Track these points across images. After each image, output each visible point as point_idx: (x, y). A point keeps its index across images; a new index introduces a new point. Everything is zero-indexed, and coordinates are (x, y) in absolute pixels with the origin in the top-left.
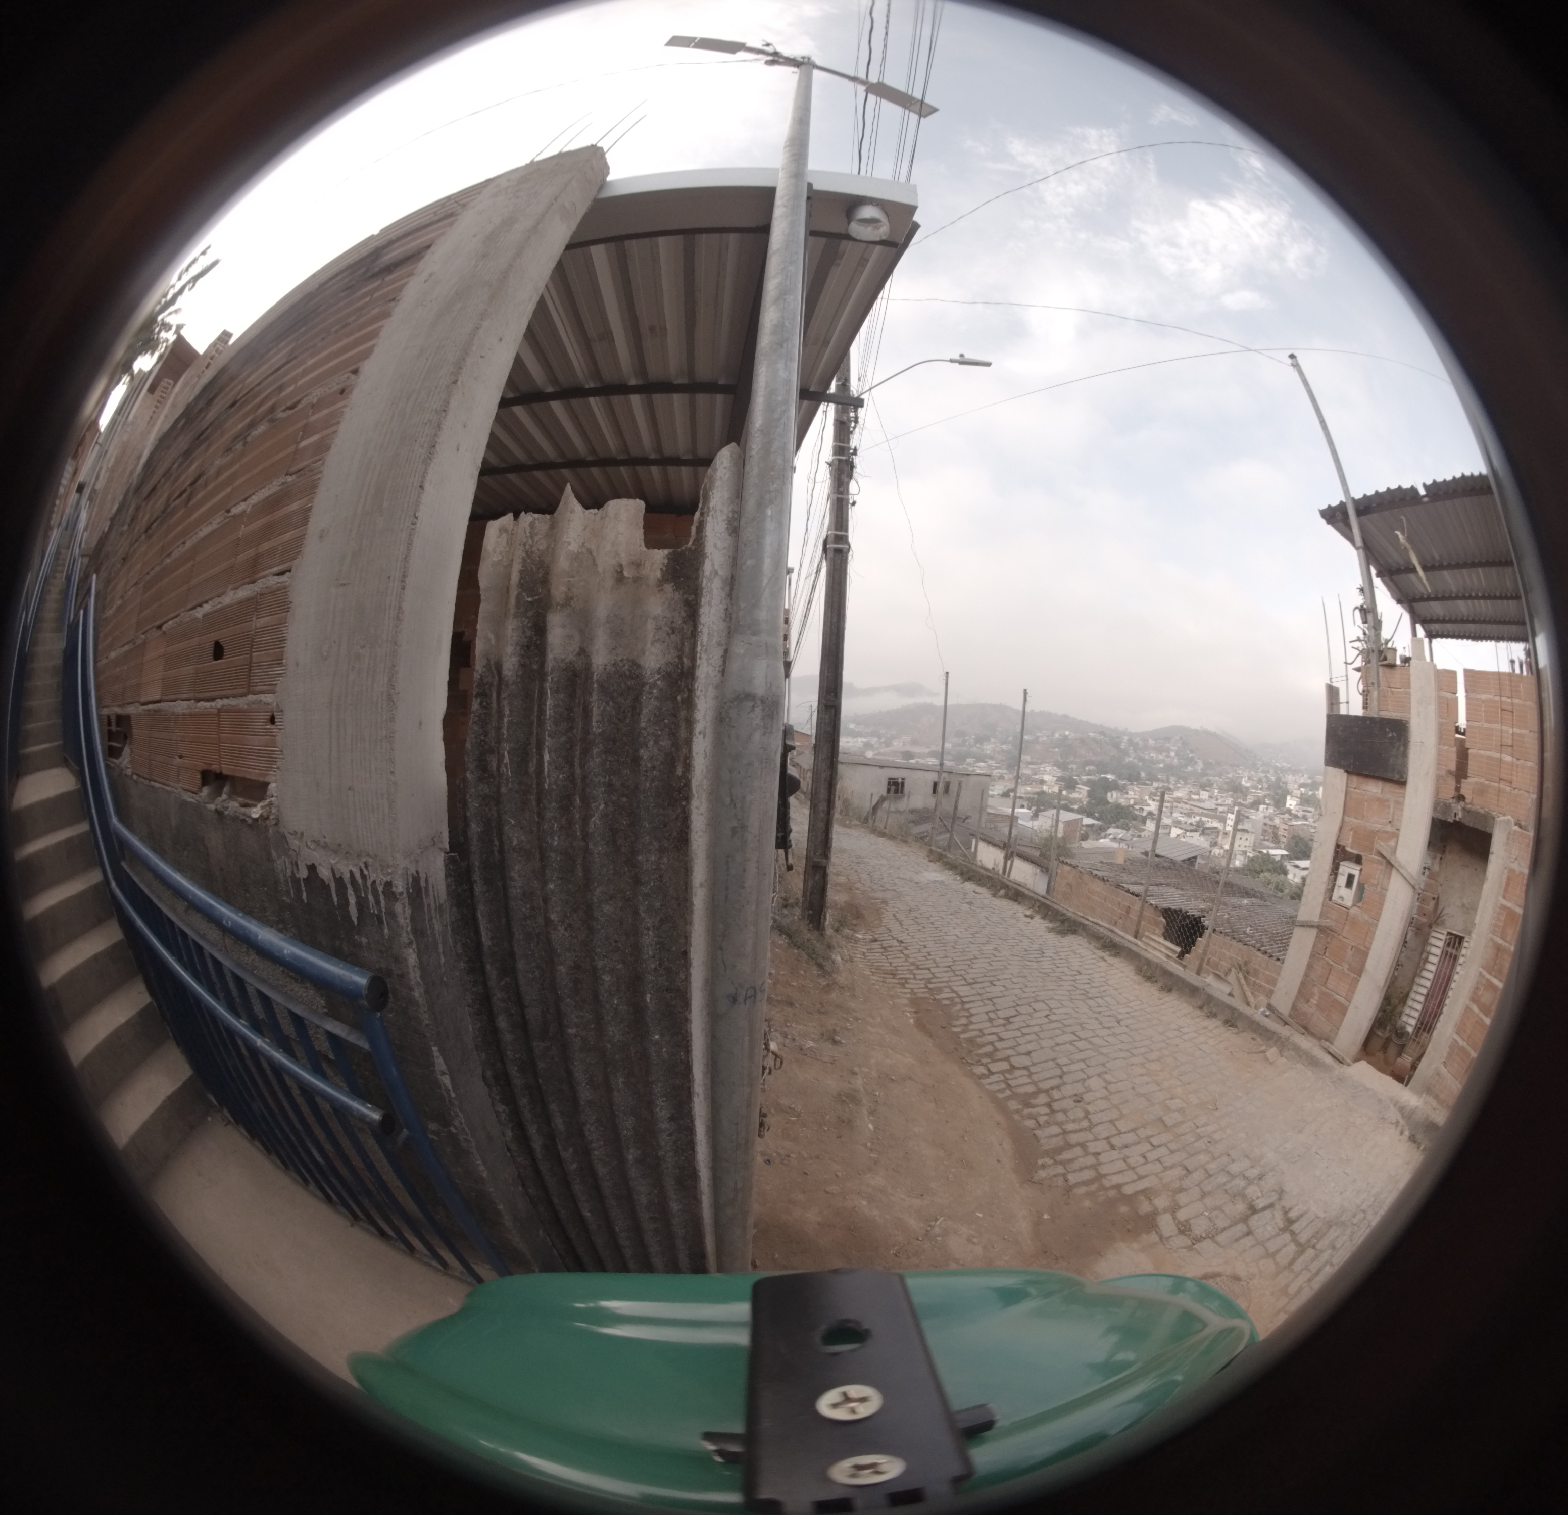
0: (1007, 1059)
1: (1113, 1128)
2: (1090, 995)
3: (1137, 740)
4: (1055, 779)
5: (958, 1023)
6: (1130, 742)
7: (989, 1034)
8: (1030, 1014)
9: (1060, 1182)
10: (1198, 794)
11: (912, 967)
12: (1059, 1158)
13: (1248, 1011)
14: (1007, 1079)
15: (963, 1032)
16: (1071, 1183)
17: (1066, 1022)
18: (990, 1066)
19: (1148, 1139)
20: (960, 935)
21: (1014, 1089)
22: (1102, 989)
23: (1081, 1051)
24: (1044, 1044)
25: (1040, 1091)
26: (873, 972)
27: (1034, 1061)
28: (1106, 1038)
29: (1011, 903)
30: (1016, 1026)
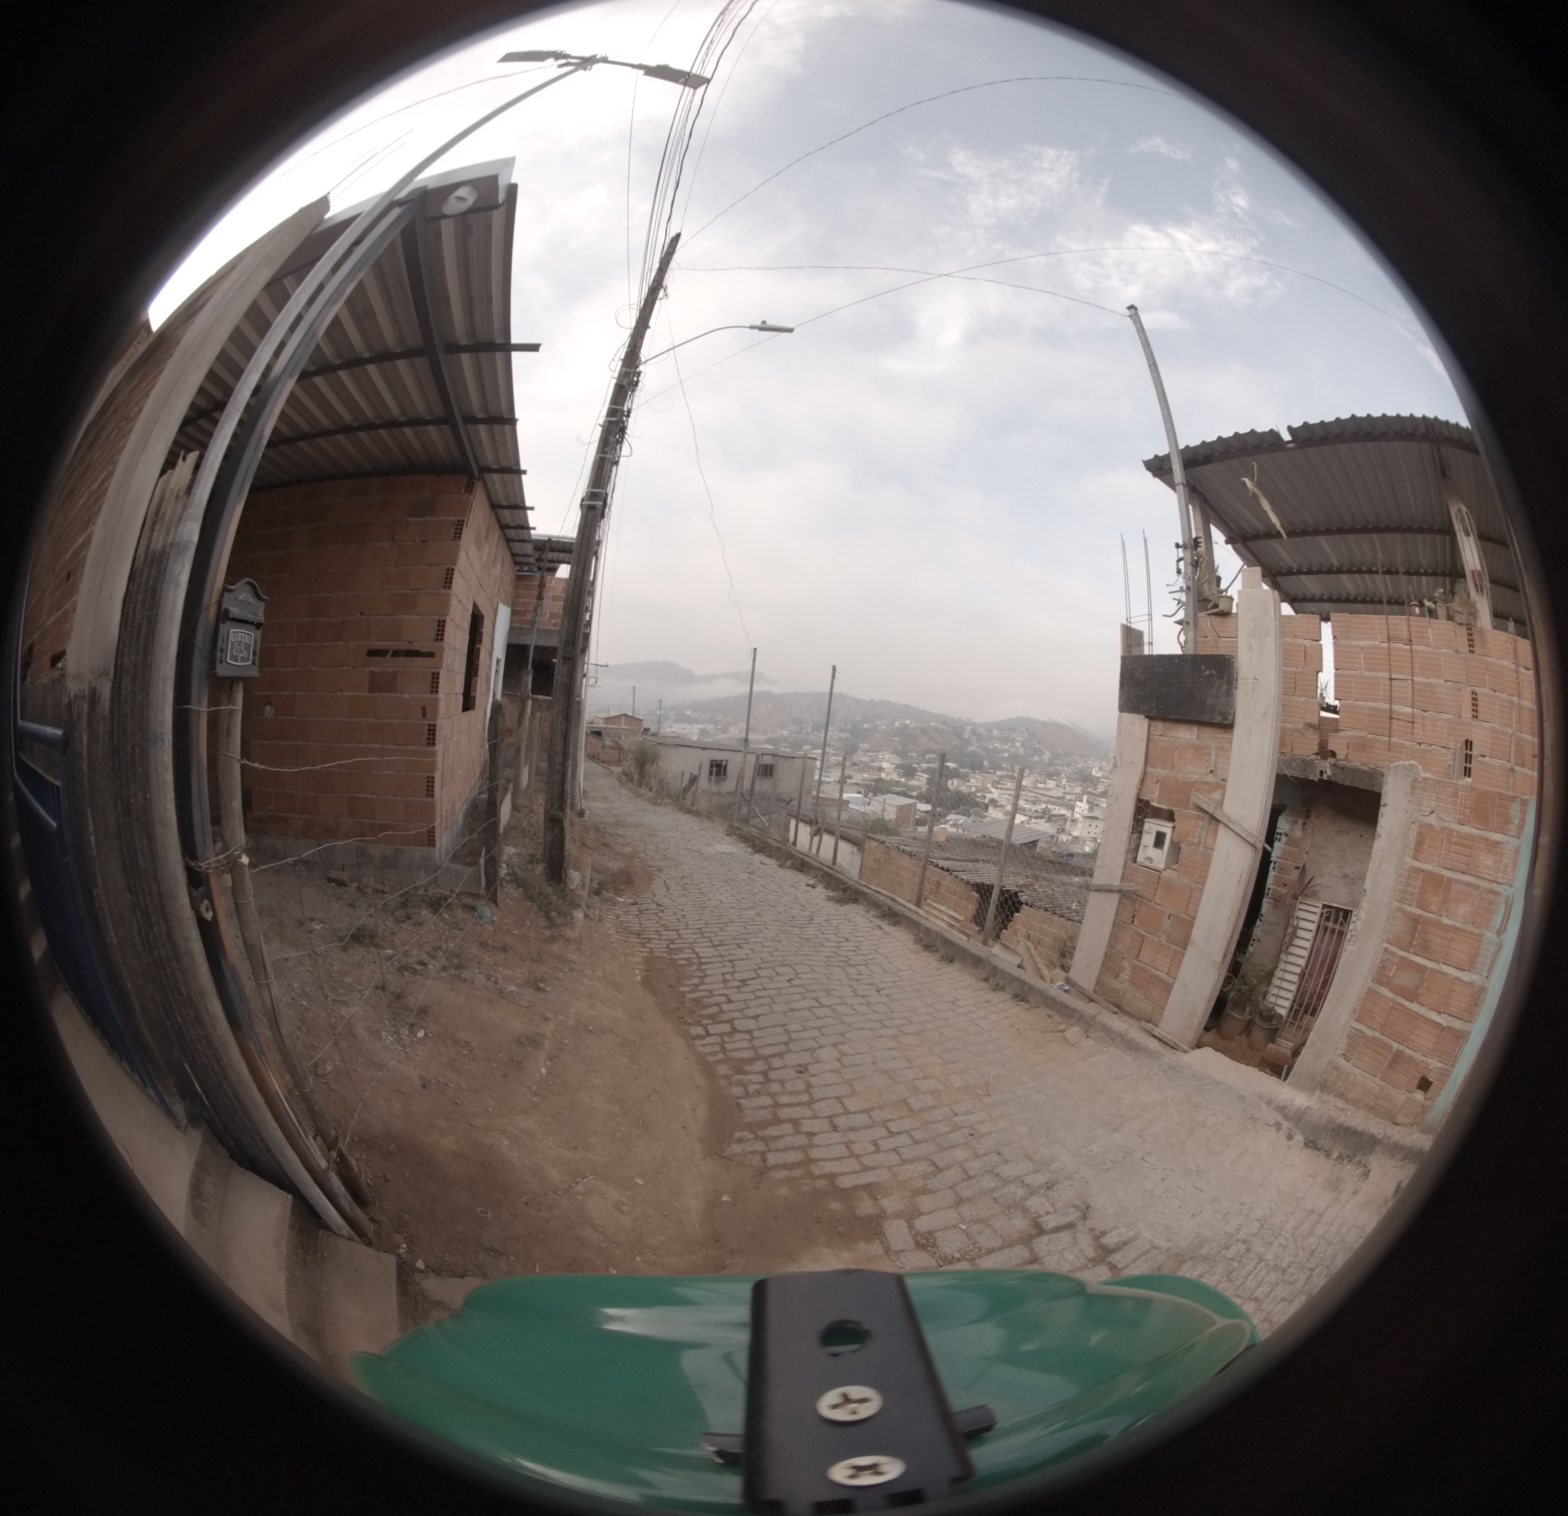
0: (731, 1021)
1: (840, 1105)
2: (851, 963)
3: (980, 730)
4: (894, 766)
5: (689, 983)
6: (974, 732)
7: (719, 995)
8: (770, 978)
9: (756, 1160)
10: (1045, 783)
11: (661, 929)
12: (761, 1133)
13: (1040, 985)
14: (724, 1042)
15: (691, 992)
16: (769, 1165)
17: (809, 988)
18: (709, 1027)
19: (885, 1123)
20: (724, 900)
21: (728, 1054)
22: (870, 957)
23: (819, 1018)
24: (776, 1008)
25: (758, 1058)
26: (617, 932)
27: (761, 1026)
28: (855, 1007)
29: (796, 873)
30: (751, 988)
